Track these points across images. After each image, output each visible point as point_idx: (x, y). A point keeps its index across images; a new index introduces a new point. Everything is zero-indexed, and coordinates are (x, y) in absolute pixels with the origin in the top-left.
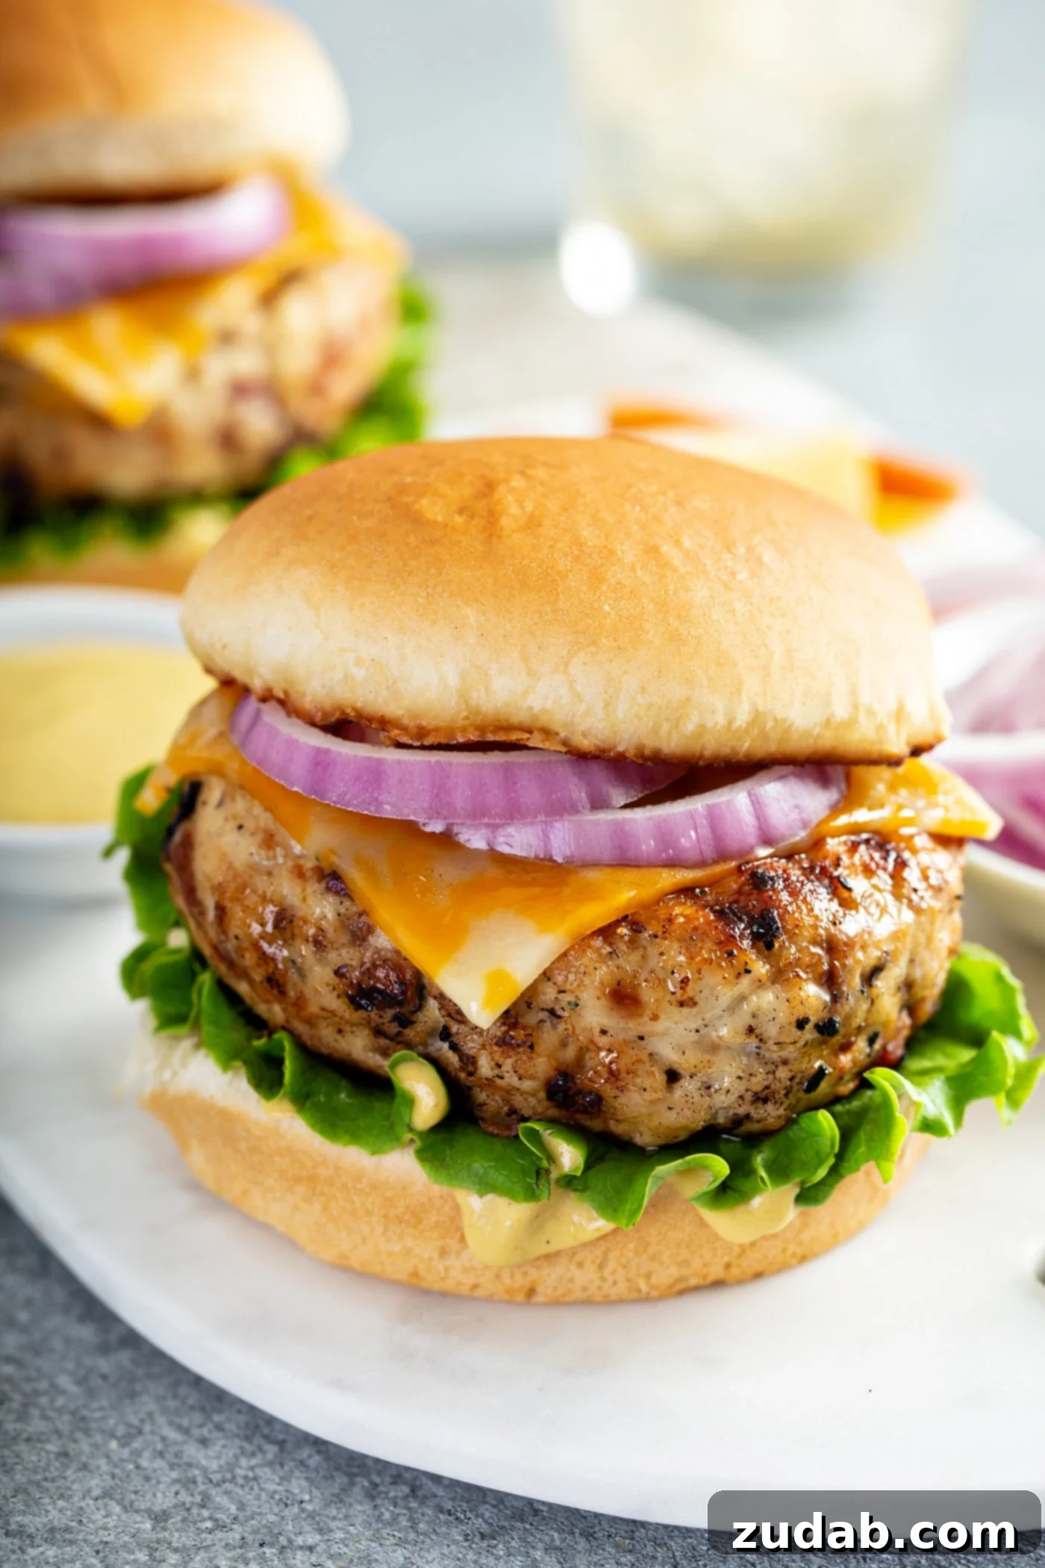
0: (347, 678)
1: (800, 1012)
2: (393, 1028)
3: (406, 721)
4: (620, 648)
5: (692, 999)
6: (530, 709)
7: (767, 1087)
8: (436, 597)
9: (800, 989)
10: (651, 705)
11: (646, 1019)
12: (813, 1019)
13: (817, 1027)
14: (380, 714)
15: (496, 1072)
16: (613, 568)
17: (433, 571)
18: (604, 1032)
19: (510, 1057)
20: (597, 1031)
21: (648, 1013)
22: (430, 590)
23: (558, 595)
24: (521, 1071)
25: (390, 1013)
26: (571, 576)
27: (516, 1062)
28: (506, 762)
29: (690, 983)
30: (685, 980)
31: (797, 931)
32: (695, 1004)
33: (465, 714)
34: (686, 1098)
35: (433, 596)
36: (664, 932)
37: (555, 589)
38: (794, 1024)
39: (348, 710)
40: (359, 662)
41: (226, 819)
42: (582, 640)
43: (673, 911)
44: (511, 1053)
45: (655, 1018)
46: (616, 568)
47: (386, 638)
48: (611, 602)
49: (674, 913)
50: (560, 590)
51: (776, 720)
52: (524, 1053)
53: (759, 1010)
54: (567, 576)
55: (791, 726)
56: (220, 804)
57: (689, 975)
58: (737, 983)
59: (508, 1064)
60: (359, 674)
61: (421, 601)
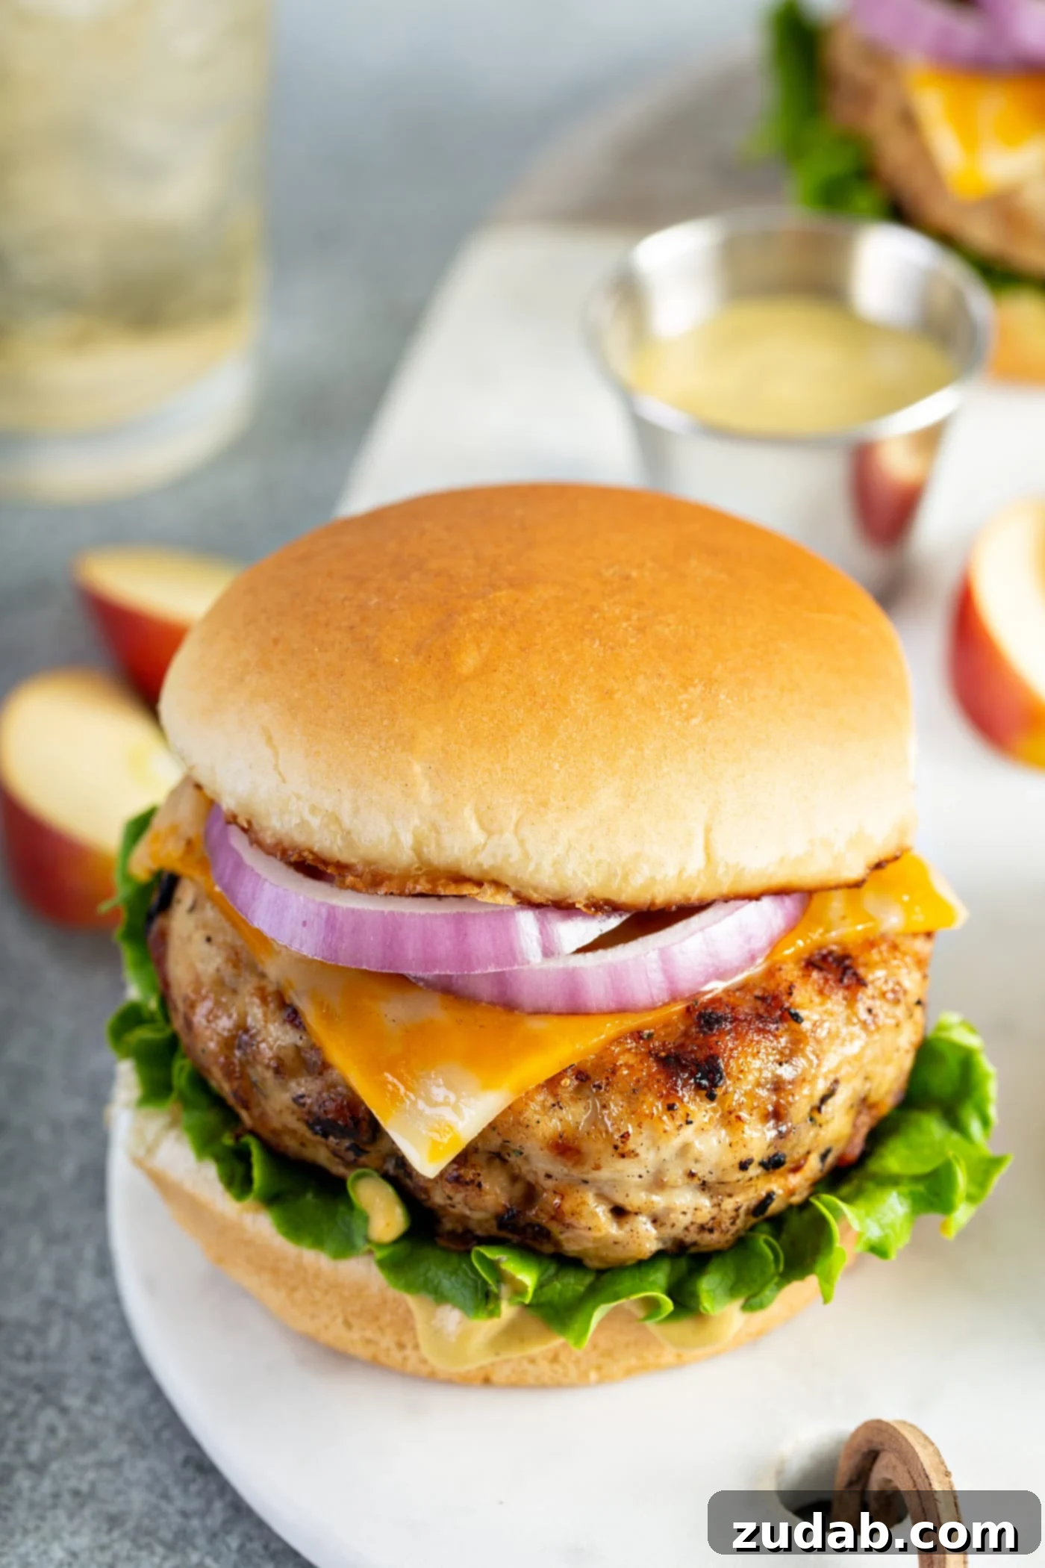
0: (303, 824)
1: (743, 1155)
2: (351, 1156)
3: (360, 868)
4: (568, 808)
5: (633, 1151)
6: (480, 865)
7: (713, 1218)
8: (388, 750)
9: (743, 1132)
10: (599, 863)
11: (587, 1168)
12: (757, 1159)
13: (762, 1164)
14: (336, 860)
15: (448, 1202)
16: (564, 721)
17: (385, 722)
18: (549, 1176)
19: (460, 1192)
20: (541, 1175)
21: (591, 1163)
22: (383, 744)
23: (508, 752)
24: (472, 1204)
25: (347, 1143)
26: (522, 732)
27: (466, 1196)
28: (458, 913)
29: (631, 1138)
30: (626, 1135)
31: (741, 1076)
32: (637, 1155)
33: (416, 866)
34: (631, 1233)
35: (385, 750)
36: (607, 1084)
37: (506, 746)
38: (737, 1166)
39: (306, 854)
40: (314, 810)
41: (197, 927)
42: (531, 800)
43: (617, 1061)
44: (461, 1189)
45: (597, 1168)
46: (568, 720)
47: (339, 790)
48: (560, 759)
49: (618, 1064)
50: (510, 747)
51: (727, 865)
52: (473, 1190)
53: (701, 1156)
54: (518, 731)
55: (743, 869)
56: (192, 909)
57: (631, 1130)
58: (679, 1135)
59: (458, 1198)
60: (315, 822)
61: (374, 754)
